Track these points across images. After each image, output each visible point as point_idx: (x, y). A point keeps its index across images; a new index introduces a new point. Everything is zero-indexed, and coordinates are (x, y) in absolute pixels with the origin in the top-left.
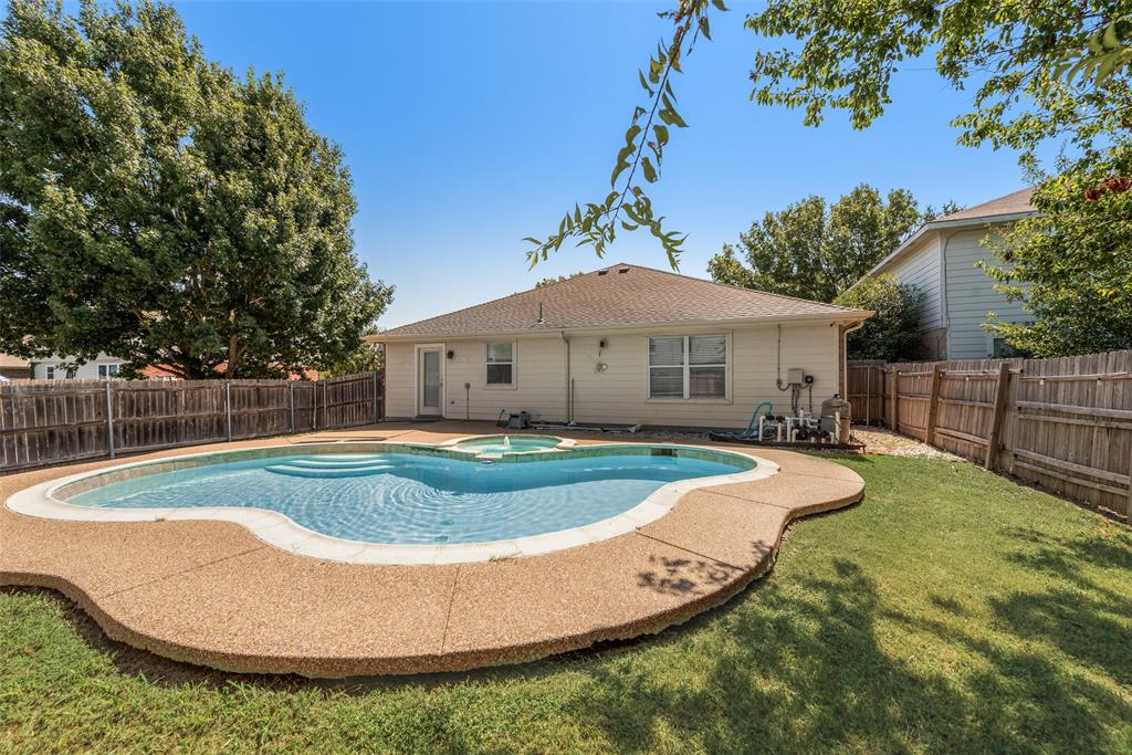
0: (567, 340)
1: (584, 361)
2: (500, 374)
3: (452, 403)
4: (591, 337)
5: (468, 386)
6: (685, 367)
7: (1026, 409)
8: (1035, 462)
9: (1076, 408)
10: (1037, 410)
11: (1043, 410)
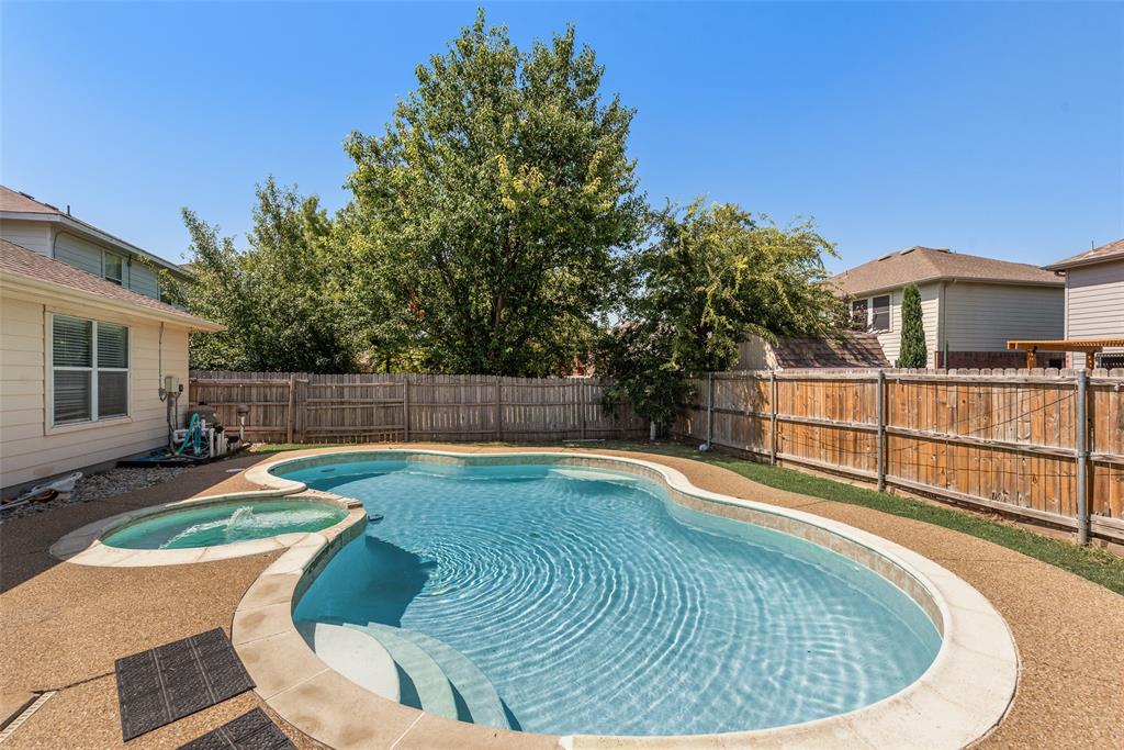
6: (95, 370)
7: (315, 404)
8: (327, 431)
9: (362, 400)
10: (326, 404)
11: (332, 403)
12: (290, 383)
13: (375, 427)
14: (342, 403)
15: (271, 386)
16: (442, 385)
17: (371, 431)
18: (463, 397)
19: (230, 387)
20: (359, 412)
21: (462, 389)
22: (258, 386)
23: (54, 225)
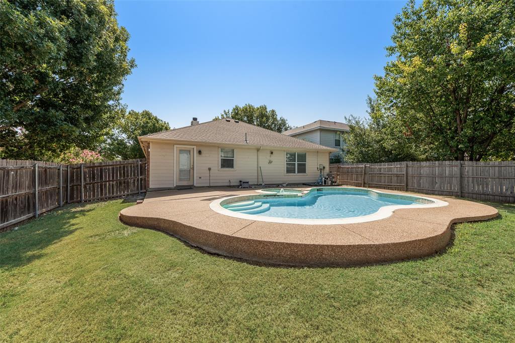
0: (258, 150)
1: (264, 159)
2: (227, 163)
3: (200, 178)
4: (267, 149)
5: (210, 169)
6: (296, 163)
7: (371, 174)
8: (375, 184)
9: (387, 173)
10: (375, 174)
11: (377, 174)
12: (364, 166)
13: (393, 184)
14: (381, 174)
15: (359, 168)
16: (425, 167)
17: (391, 185)
18: (437, 172)
19: (348, 168)
20: (387, 177)
21: (437, 168)
22: (355, 168)
23: (320, 129)
